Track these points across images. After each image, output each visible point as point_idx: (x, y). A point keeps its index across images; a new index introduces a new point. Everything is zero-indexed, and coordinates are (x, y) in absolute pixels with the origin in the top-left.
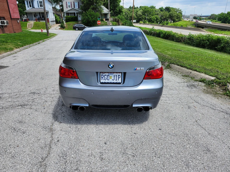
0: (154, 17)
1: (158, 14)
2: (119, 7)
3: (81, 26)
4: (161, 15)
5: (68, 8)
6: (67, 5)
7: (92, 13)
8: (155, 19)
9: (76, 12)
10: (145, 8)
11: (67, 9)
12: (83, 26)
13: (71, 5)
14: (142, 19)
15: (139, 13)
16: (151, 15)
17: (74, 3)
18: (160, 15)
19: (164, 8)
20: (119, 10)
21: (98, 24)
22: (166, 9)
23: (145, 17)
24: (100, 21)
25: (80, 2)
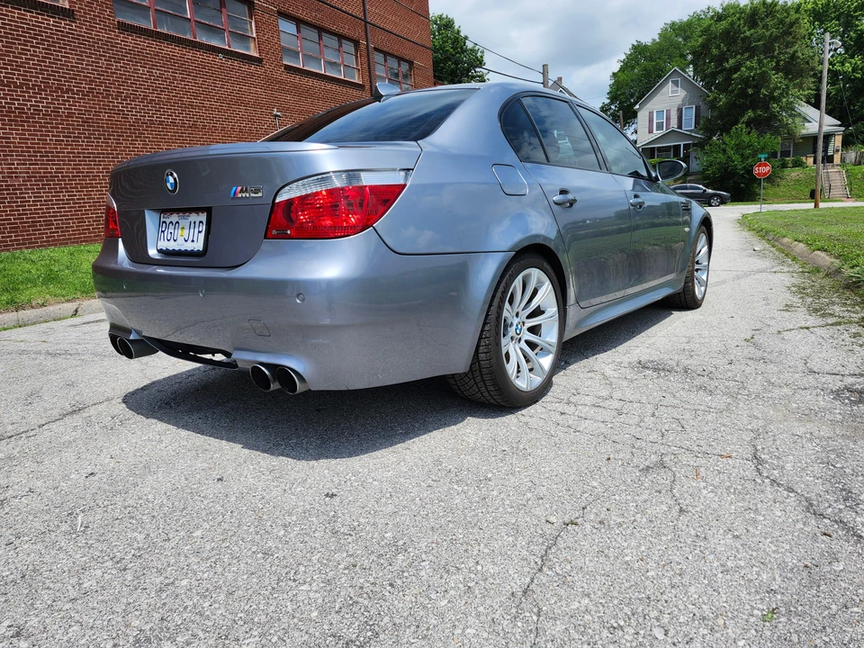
3: (691, 191)
5: (655, 131)
6: (651, 121)
7: (746, 139)
9: (682, 144)
11: (651, 135)
12: (699, 189)
13: (668, 119)
17: (680, 111)
21: (759, 174)
24: (766, 165)
25: (703, 107)
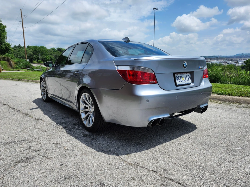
0: (48, 57)
1: (51, 54)
2: (5, 45)
4: (56, 55)
8: (50, 59)
10: (36, 47)
14: (35, 59)
15: (30, 53)
16: (44, 55)
18: (54, 55)
19: (56, 49)
20: (5, 48)
22: (58, 50)
23: (37, 57)
